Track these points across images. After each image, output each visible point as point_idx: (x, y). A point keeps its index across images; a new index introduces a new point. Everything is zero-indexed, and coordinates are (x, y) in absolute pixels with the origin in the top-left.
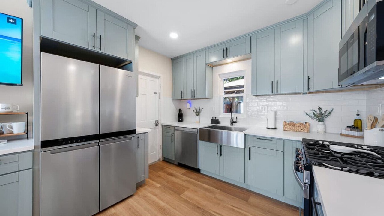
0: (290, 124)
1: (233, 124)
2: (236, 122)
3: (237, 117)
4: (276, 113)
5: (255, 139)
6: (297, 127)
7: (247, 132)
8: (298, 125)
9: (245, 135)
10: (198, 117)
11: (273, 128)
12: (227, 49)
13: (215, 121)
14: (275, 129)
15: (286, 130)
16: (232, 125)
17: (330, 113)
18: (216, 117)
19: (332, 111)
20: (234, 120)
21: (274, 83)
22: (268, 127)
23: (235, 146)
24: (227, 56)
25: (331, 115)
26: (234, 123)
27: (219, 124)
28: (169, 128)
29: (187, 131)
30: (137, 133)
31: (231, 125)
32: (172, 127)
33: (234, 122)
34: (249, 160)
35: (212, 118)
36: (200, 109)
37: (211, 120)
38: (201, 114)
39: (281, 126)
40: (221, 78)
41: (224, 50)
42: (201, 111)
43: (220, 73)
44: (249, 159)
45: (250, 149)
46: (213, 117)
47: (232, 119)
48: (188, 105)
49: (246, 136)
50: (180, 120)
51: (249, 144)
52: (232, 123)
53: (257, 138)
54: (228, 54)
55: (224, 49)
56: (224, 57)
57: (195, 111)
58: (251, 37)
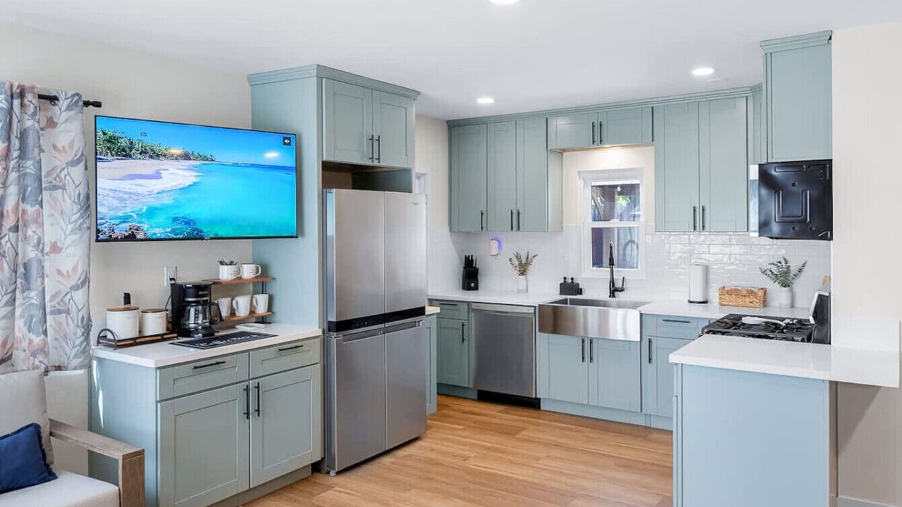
0: (729, 293)
1: (616, 293)
2: (622, 290)
3: (624, 278)
4: (706, 270)
5: (660, 321)
6: (743, 298)
7: (645, 309)
8: (745, 293)
9: (641, 315)
10: (523, 277)
11: (701, 300)
12: (601, 125)
13: (570, 288)
14: (705, 302)
15: (724, 305)
16: (614, 296)
17: (800, 271)
18: (572, 279)
19: (803, 266)
20: (618, 285)
21: (697, 210)
22: (691, 300)
23: (621, 337)
24: (601, 141)
25: (802, 273)
26: (619, 293)
27: (581, 294)
28: (453, 307)
29: (506, 312)
30: (426, 313)
31: (610, 297)
32: (462, 304)
33: (616, 290)
34: (648, 364)
35: (562, 281)
36: (528, 258)
37: (561, 284)
38: (531, 270)
39: (714, 297)
40: (584, 180)
41: (593, 126)
42: (531, 261)
43: (580, 170)
44: (650, 363)
45: (650, 341)
46: (565, 278)
47: (612, 282)
48: (495, 244)
49: (643, 317)
50: (473, 285)
51: (650, 331)
52: (614, 291)
53: (664, 320)
54: (603, 136)
55: (593, 123)
56: (593, 142)
57: (516, 263)
58: (652, 108)
